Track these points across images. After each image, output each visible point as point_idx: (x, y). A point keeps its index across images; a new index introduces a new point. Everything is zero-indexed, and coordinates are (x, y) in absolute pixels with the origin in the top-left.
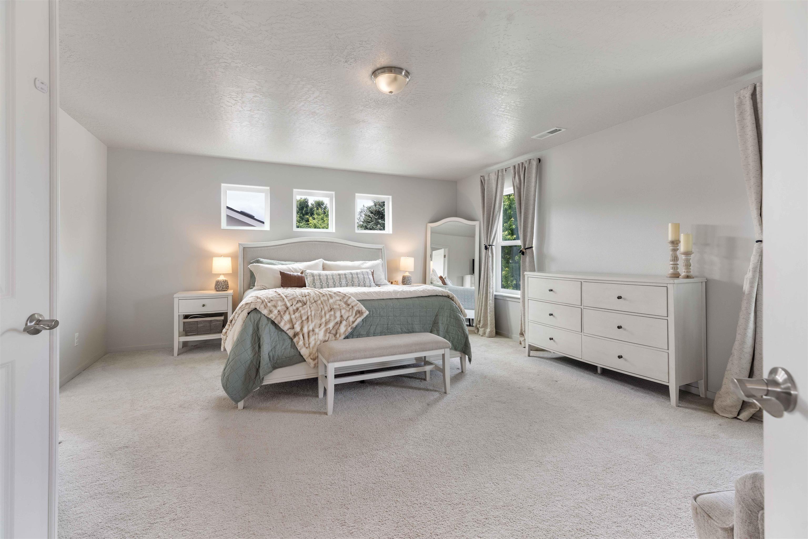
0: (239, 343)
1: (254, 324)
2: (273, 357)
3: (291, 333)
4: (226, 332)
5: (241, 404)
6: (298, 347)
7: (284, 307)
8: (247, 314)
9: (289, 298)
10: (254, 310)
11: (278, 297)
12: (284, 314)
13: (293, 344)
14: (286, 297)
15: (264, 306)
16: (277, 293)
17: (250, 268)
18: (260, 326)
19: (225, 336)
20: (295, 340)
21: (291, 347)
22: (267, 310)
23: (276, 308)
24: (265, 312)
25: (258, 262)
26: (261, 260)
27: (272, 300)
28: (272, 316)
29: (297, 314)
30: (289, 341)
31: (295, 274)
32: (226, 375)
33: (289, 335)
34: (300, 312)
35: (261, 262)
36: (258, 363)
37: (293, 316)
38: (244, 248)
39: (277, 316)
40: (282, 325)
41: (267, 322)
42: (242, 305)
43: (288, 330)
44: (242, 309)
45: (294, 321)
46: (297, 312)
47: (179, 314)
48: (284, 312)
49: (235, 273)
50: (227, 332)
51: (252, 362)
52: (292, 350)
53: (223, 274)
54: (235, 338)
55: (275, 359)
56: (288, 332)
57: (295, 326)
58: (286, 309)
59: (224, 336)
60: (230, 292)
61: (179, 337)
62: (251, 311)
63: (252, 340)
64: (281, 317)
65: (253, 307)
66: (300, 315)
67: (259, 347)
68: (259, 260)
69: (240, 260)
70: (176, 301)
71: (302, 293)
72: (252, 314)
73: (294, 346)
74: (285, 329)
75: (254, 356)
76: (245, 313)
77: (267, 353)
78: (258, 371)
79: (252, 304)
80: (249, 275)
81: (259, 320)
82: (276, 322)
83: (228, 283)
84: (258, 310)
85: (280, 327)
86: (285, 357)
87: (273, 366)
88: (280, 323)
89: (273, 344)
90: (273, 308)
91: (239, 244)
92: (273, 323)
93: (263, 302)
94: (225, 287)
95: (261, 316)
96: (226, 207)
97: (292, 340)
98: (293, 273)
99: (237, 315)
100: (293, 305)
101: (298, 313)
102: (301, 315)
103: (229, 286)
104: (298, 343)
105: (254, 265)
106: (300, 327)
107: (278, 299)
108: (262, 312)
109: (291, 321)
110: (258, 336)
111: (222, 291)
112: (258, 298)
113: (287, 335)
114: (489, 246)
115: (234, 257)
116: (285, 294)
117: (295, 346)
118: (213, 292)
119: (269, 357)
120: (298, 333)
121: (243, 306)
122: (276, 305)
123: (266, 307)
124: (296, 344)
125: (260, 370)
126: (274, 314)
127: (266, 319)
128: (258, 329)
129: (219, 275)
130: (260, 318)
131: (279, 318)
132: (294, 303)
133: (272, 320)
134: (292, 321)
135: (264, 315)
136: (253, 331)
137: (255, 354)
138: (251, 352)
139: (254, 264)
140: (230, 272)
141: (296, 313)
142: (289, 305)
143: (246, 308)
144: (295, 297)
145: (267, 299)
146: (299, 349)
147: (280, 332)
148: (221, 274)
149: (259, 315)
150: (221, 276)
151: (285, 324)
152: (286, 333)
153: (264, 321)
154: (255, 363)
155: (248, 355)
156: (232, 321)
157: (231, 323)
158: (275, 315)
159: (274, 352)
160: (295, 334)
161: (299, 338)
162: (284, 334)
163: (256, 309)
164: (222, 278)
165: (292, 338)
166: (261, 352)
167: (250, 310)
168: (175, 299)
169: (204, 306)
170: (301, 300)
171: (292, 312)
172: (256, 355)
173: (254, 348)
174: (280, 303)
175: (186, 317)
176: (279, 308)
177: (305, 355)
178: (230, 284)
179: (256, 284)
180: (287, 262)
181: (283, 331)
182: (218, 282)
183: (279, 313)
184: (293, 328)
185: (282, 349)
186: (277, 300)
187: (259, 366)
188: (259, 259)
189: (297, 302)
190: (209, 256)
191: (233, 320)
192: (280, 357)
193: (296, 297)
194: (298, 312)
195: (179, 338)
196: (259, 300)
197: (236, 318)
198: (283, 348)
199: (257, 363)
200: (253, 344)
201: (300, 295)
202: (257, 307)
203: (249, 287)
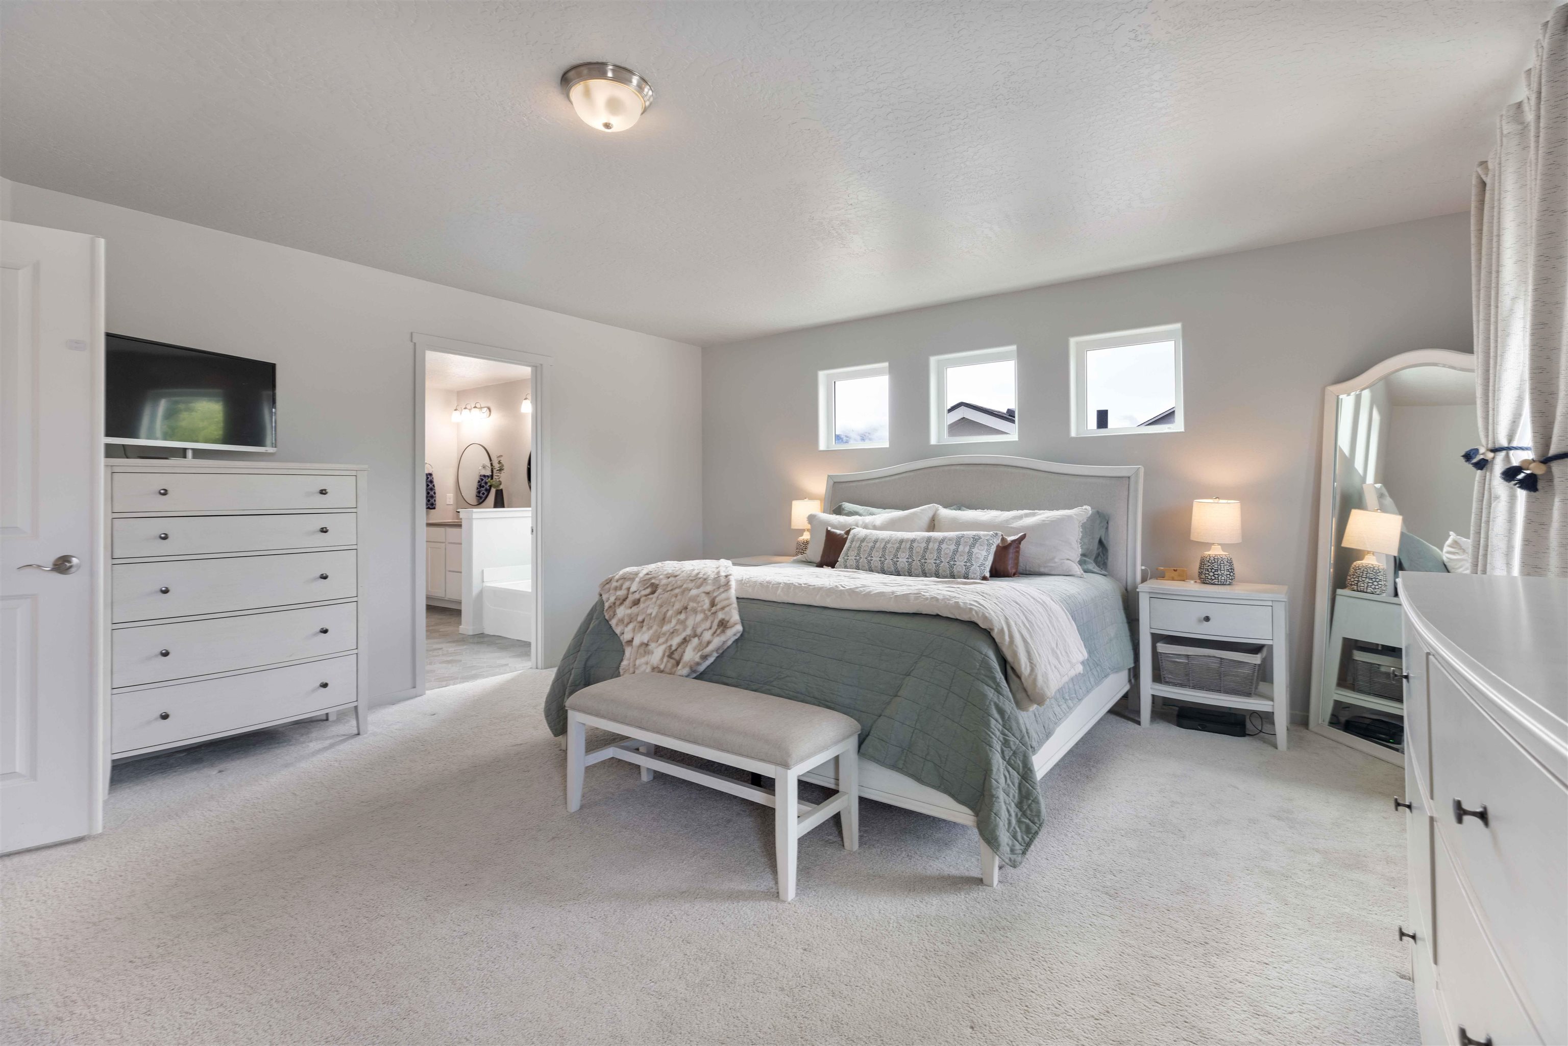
12: (620, 605)
26: (846, 505)
31: (838, 532)
38: (835, 483)
46: (637, 604)
53: (808, 530)
58: (626, 596)
68: (842, 505)
69: (827, 505)
91: (828, 477)
100: (638, 590)
114: (1495, 450)
142: (633, 589)
148: (805, 530)
150: (805, 533)
164: (805, 537)
183: (615, 601)
188: (844, 503)
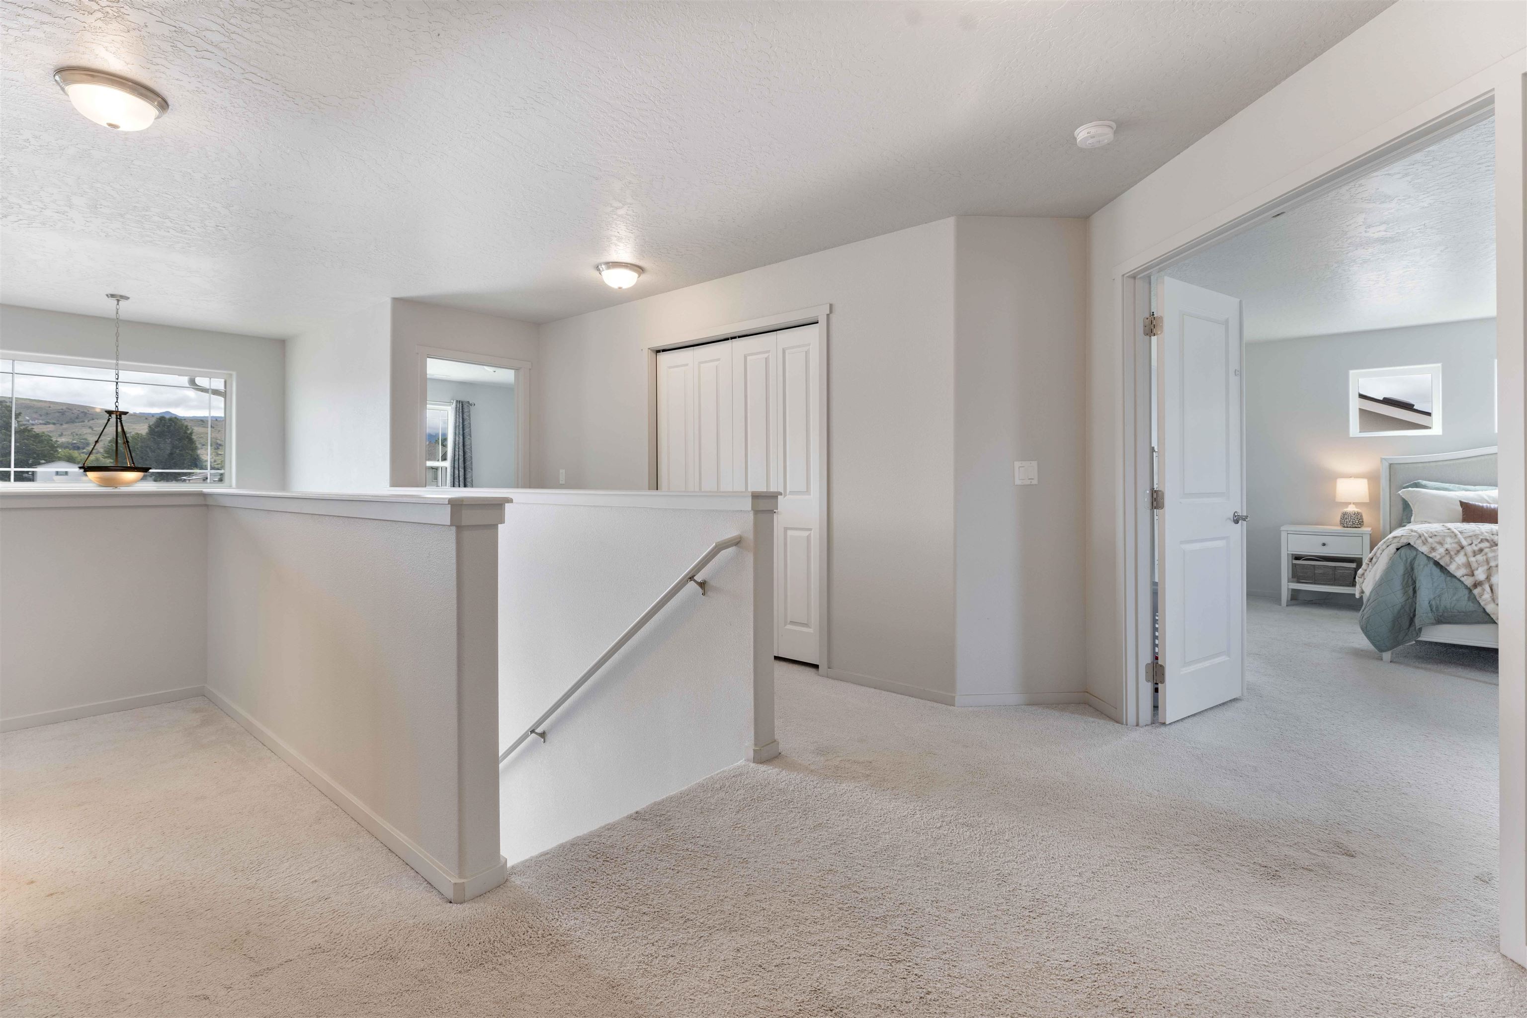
0: (1384, 582)
1: (1407, 562)
2: (1437, 607)
3: (1469, 581)
4: (1363, 574)
5: (1387, 656)
6: (1480, 601)
7: (1456, 546)
8: (1395, 550)
9: (1466, 535)
10: (1406, 545)
11: (1447, 532)
12: (1456, 554)
13: (1472, 597)
14: (1461, 532)
15: (1423, 541)
16: (1446, 527)
17: (1401, 495)
18: (1416, 565)
19: (1362, 579)
20: (1476, 592)
21: (1469, 600)
22: (1428, 548)
23: (1442, 545)
24: (1424, 549)
25: (1417, 485)
26: (1424, 482)
27: (1435, 536)
28: (1436, 555)
29: (1480, 557)
30: (1466, 592)
32: (1365, 617)
33: (1464, 584)
34: (1486, 554)
35: (1424, 487)
36: (1413, 611)
37: (1472, 559)
38: (1391, 465)
39: (1444, 556)
40: (1452, 568)
41: (1427, 561)
42: (1388, 539)
43: (1463, 577)
44: (1388, 544)
45: (1474, 565)
46: (1479, 554)
47: (1289, 552)
48: (1456, 552)
49: (1374, 502)
50: (1365, 574)
51: (1403, 607)
52: (1470, 604)
53: (1354, 503)
54: (1378, 577)
55: (1441, 610)
56: (1462, 579)
57: (1476, 573)
58: (1459, 548)
59: (1360, 579)
60: (1366, 529)
61: (1288, 582)
62: (1402, 547)
63: (1403, 581)
64: (1451, 557)
65: (1404, 541)
66: (1485, 559)
67: (1415, 591)
68: (1419, 483)
69: (1384, 483)
70: (1284, 535)
71: (1492, 529)
72: (1403, 551)
73: (1473, 599)
74: (1458, 574)
75: (1406, 601)
76: (1392, 548)
77: (1426, 603)
78: (1413, 621)
79: (1403, 538)
80: (1400, 506)
81: (1415, 558)
82: (1442, 563)
83: (1361, 516)
84: (1413, 546)
85: (1449, 572)
86: (1458, 610)
87: (1437, 618)
88: (1448, 566)
89: (1437, 592)
90: (1436, 545)
91: (1382, 459)
92: (1437, 564)
93: (1420, 536)
94: (1357, 522)
95: (1417, 553)
96: (1357, 396)
97: (1470, 591)
98: (1488, 505)
99: (1379, 552)
100: (1472, 543)
101: (1483, 556)
102: (1487, 559)
103: (1364, 520)
104: (1481, 596)
105: (1409, 491)
106: (1486, 575)
107: (1446, 534)
108: (1419, 549)
109: (1468, 565)
110: (1412, 579)
111: (1353, 527)
112: (1412, 531)
113: (1462, 582)
115: (1373, 478)
116: (1460, 529)
117: (1476, 599)
118: (1339, 528)
119: (1431, 606)
120: (1481, 582)
121: (1390, 540)
122: (1442, 541)
123: (1425, 542)
124: (1477, 597)
125: (1416, 619)
126: (1439, 552)
127: (1425, 558)
128: (1412, 569)
129: (1347, 504)
130: (1416, 555)
131: (1447, 558)
132: (1475, 542)
133: (1436, 561)
134: (1470, 566)
135: (1422, 553)
136: (1405, 571)
137: (1408, 599)
138: (1402, 595)
139: (1410, 489)
140: (1367, 500)
141: (1477, 555)
142: (1464, 543)
143: (1393, 542)
144: (1477, 533)
145: (1427, 533)
146: (1482, 604)
147: (1449, 578)
148: (1350, 503)
149: (1415, 553)
150: (1350, 506)
151: (1458, 568)
152: (1460, 581)
153: (1421, 562)
154: (1407, 610)
155: (1397, 597)
156: (1372, 559)
157: (1370, 561)
158: (1440, 554)
159: (1438, 602)
160: (1475, 583)
161: (1484, 590)
162: (1457, 581)
163: (1409, 544)
164: (1351, 509)
165: (1471, 588)
166: (1418, 597)
167: (1399, 545)
168: (1282, 532)
169: (1324, 545)
170: (1488, 538)
171: (1470, 554)
172: (1410, 600)
173: (1405, 593)
174: (1449, 540)
175: (1298, 558)
176: (1447, 546)
177: (1493, 614)
178: (1366, 518)
179: (1412, 519)
180: (1477, 487)
181: (1455, 577)
182: (1344, 514)
183: (1447, 552)
184: (1473, 575)
185: (1452, 599)
186: (1445, 536)
187: (1414, 615)
188: (1420, 481)
189: (1481, 541)
190: (1332, 477)
191: (1374, 558)
192: (1449, 610)
193: (1479, 535)
194: (1481, 555)
195: (1289, 584)
196: (1414, 534)
197: (1378, 554)
198: (1454, 598)
199: (1410, 610)
200: (1405, 587)
201: (1487, 532)
202: (1410, 542)
203: (1401, 525)
